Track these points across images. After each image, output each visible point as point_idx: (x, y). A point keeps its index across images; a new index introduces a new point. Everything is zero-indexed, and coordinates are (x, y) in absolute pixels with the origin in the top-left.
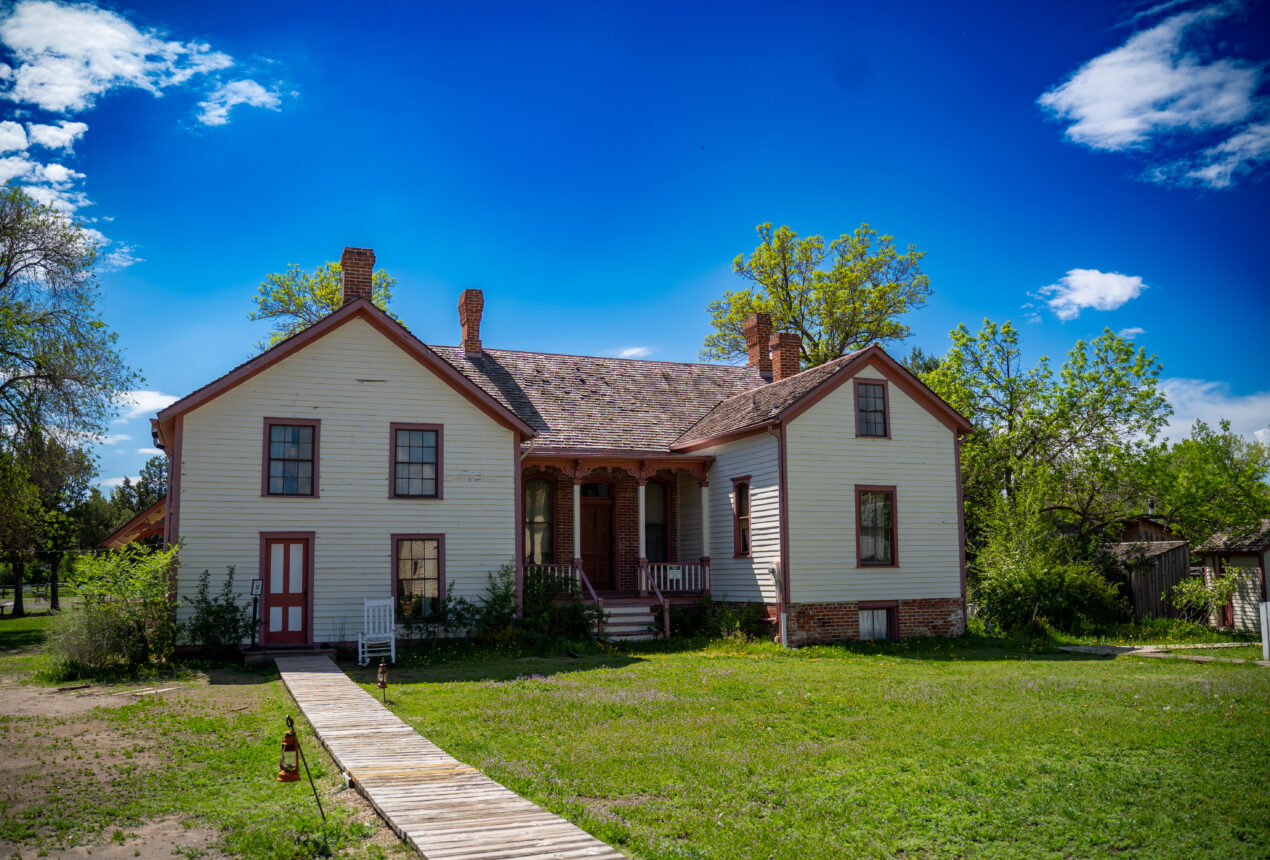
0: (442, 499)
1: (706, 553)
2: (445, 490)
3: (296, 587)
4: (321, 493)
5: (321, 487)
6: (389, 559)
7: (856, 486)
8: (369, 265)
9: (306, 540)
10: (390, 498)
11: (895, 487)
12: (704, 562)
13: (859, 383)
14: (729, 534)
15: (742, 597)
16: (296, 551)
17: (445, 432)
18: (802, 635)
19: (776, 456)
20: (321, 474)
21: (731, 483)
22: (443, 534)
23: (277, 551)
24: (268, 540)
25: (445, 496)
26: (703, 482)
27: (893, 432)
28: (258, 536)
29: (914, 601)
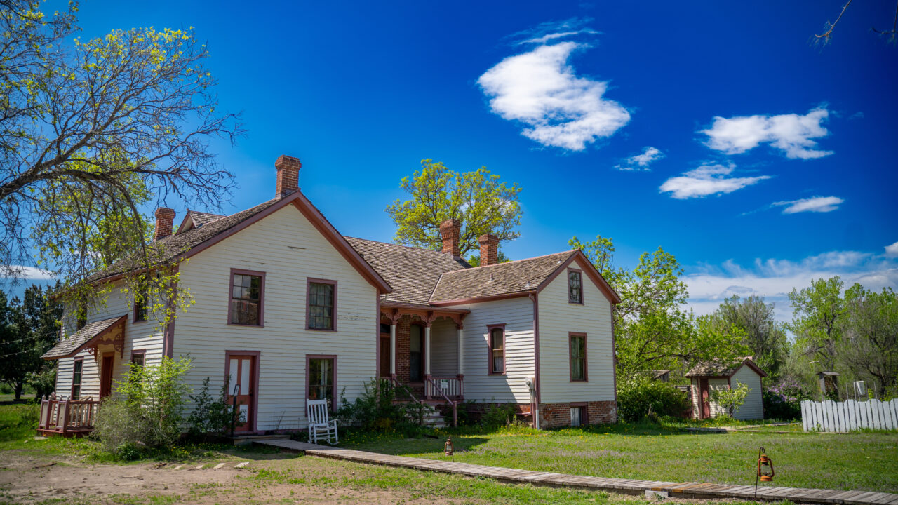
0: (336, 331)
1: (461, 372)
2: (338, 325)
3: (245, 391)
4: (265, 324)
5: (265, 320)
6: (304, 372)
7: (570, 333)
8: (297, 169)
9: (254, 358)
10: (306, 329)
11: (586, 334)
12: (459, 377)
13: (570, 271)
14: (485, 360)
15: (501, 400)
16: (246, 364)
17: (339, 286)
18: (546, 423)
19: (532, 312)
20: (265, 311)
21: (487, 328)
22: (336, 356)
23: (234, 363)
24: (231, 355)
25: (338, 329)
26: (459, 327)
27: (585, 301)
28: (225, 353)
29: (595, 402)
